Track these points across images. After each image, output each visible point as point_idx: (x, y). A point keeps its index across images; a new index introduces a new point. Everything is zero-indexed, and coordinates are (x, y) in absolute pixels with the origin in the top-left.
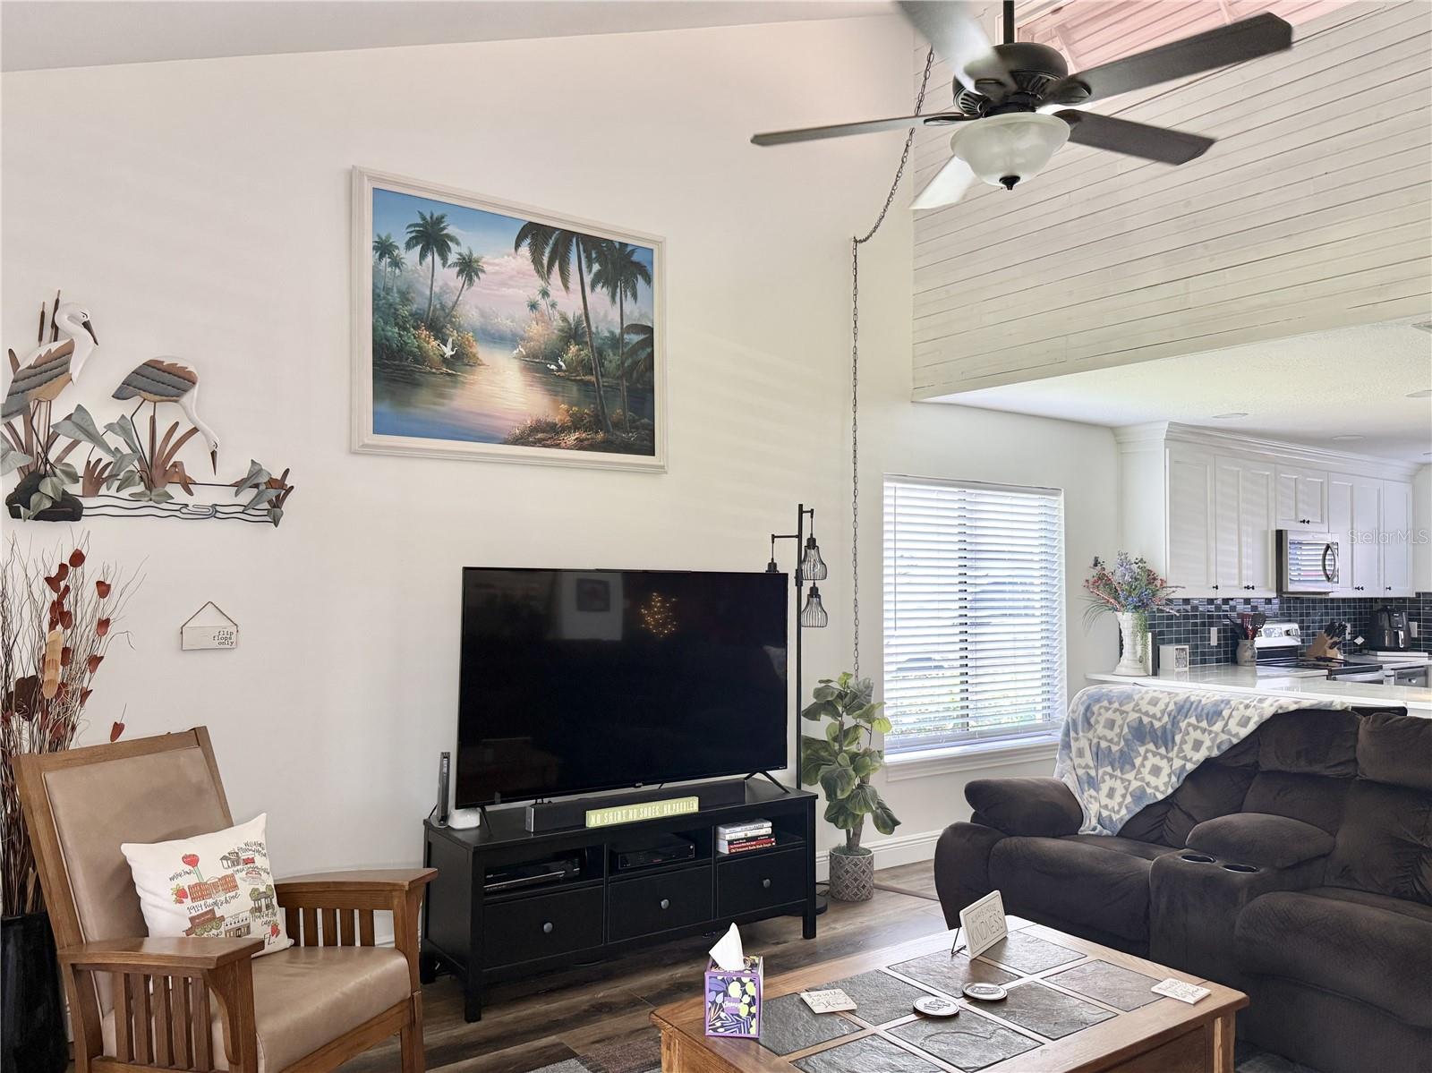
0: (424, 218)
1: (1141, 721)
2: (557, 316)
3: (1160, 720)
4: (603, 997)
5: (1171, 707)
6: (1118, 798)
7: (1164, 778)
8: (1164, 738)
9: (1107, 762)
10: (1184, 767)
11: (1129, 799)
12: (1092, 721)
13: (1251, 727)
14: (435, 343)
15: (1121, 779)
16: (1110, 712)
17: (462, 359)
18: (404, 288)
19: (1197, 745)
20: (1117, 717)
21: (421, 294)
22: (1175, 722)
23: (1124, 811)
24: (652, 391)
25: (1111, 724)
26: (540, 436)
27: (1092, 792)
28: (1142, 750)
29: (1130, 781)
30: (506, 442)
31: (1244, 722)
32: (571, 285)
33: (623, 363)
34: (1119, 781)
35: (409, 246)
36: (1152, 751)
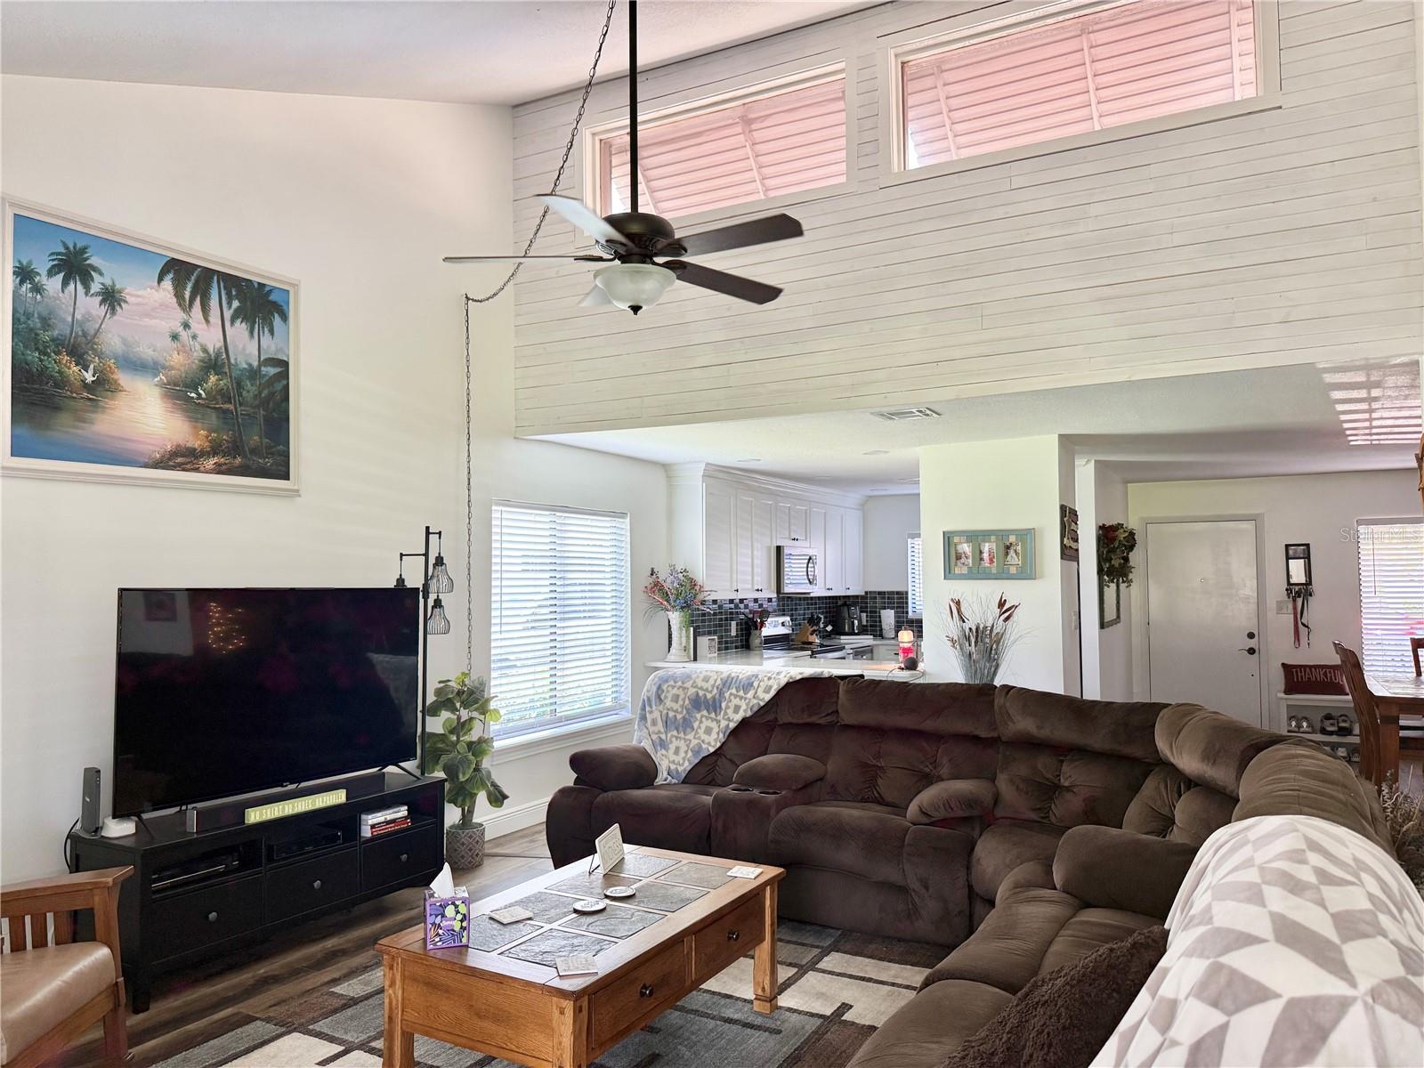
0: (67, 248)
1: (697, 694)
2: (198, 347)
3: (711, 692)
4: (264, 973)
5: (719, 682)
6: (682, 754)
7: (714, 735)
8: (714, 706)
9: (673, 728)
10: (728, 726)
11: (690, 754)
12: (662, 697)
13: (773, 693)
14: (76, 369)
15: (684, 739)
16: (676, 689)
17: (103, 386)
18: (45, 313)
19: (737, 709)
20: (680, 692)
21: (64, 321)
22: (721, 693)
23: (687, 764)
24: (287, 420)
25: (676, 698)
26: (179, 460)
27: (664, 752)
28: (698, 716)
29: (690, 740)
30: (146, 466)
31: (767, 690)
32: (211, 319)
33: (260, 393)
34: (683, 741)
35: (51, 273)
36: (706, 717)
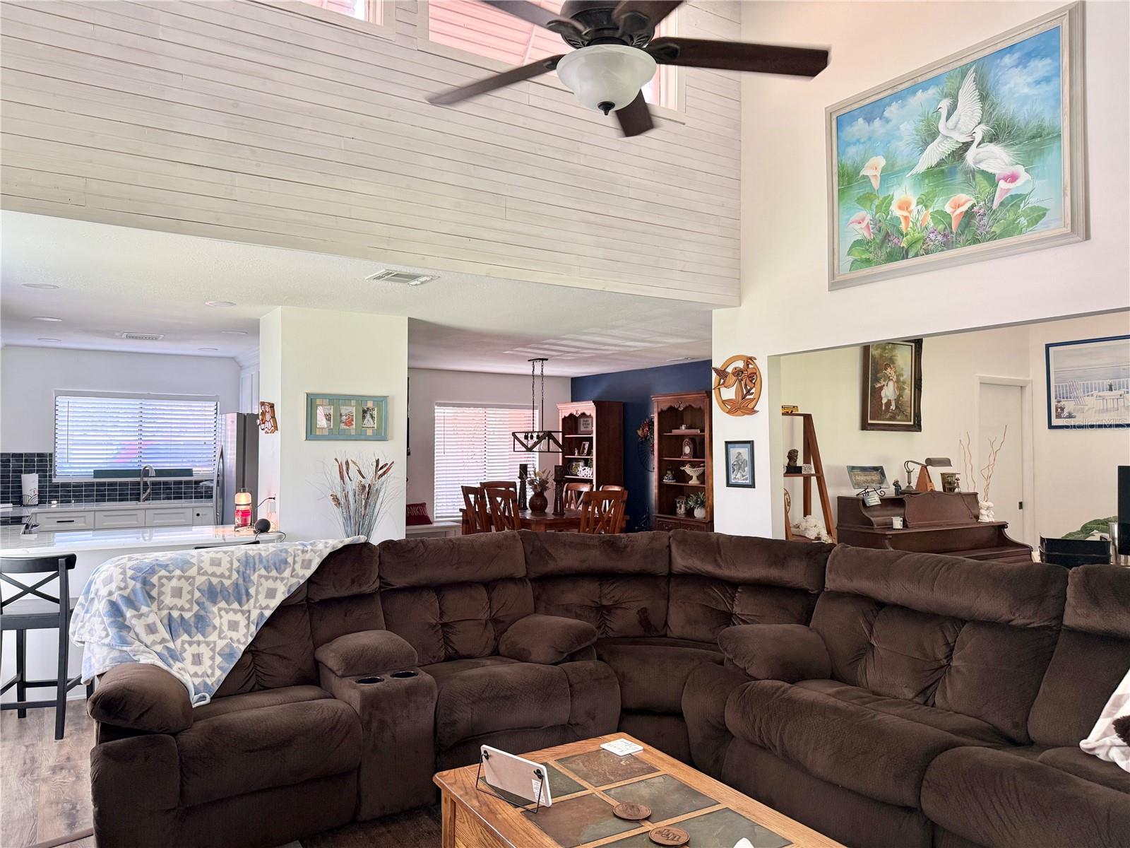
1: (210, 582)
3: (229, 577)
5: (236, 564)
6: (207, 662)
7: (242, 630)
8: (239, 594)
9: (182, 631)
10: (262, 615)
11: (218, 659)
12: (154, 593)
13: (314, 566)
15: (206, 642)
16: (175, 580)
19: (271, 594)
20: (183, 583)
22: (246, 579)
23: (218, 673)
25: (178, 593)
27: (178, 665)
28: (215, 609)
29: (215, 643)
31: (306, 564)
34: (203, 646)
36: (225, 609)
